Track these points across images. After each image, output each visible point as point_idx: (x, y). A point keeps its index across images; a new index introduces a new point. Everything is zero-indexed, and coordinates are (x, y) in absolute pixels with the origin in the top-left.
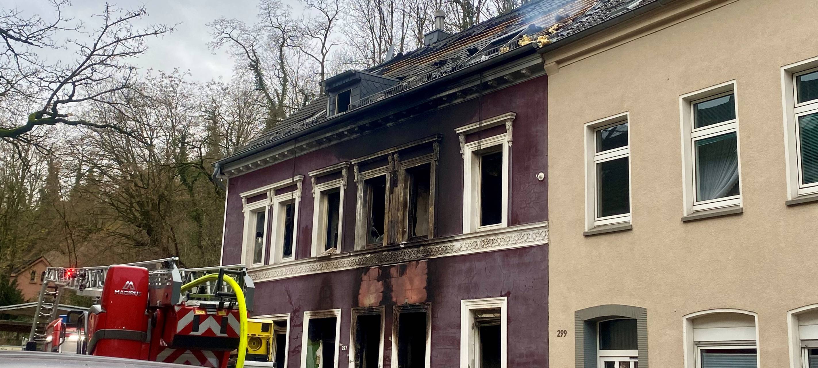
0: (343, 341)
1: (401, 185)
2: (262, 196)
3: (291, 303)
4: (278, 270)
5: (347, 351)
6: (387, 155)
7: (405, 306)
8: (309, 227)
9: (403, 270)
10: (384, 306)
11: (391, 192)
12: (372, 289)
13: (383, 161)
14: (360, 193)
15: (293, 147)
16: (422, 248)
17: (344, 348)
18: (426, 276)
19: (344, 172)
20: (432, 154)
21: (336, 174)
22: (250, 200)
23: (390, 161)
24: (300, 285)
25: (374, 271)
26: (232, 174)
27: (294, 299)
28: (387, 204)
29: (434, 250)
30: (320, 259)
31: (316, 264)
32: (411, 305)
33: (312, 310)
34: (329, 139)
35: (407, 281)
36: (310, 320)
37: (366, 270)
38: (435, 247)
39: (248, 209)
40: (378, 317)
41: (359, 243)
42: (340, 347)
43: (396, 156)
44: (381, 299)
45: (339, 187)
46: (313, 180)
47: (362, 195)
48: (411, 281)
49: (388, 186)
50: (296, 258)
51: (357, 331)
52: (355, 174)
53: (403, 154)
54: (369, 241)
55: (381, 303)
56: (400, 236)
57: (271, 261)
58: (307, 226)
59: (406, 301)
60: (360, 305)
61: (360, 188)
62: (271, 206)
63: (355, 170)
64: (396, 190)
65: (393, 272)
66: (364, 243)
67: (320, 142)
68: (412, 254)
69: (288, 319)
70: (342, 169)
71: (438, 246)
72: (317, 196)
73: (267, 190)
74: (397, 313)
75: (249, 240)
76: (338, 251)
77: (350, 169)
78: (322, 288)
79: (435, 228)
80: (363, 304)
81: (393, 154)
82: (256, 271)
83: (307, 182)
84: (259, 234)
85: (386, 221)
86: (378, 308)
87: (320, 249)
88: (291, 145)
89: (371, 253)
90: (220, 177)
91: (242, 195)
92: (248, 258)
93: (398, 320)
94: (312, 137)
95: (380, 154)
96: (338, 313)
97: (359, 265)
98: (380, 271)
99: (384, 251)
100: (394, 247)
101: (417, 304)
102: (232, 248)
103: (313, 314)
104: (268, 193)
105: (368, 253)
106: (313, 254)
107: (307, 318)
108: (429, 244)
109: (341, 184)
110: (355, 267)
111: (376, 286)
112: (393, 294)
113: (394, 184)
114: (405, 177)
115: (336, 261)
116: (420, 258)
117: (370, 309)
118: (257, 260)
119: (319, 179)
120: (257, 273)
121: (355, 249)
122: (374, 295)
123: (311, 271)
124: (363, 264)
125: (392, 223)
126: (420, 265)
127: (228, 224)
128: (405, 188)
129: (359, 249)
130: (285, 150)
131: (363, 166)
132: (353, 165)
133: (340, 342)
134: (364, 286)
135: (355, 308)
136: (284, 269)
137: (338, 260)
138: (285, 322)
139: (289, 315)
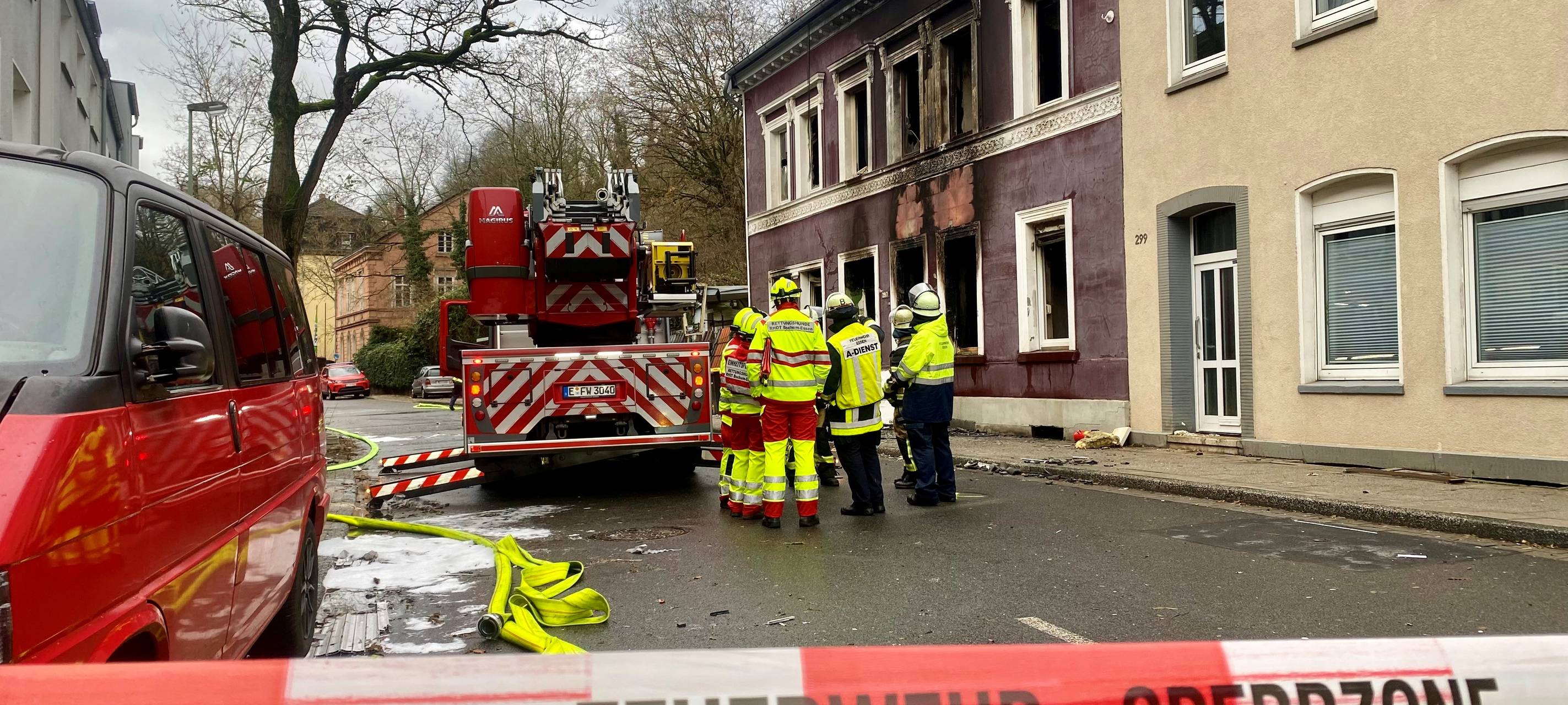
0: (883, 286)
1: (937, 64)
2: (781, 110)
3: (823, 246)
4: (806, 204)
5: (888, 298)
6: (917, 24)
7: (949, 230)
8: (835, 143)
9: (944, 183)
10: (925, 235)
11: (926, 76)
12: (911, 213)
13: (911, 33)
14: (889, 85)
15: (806, 36)
16: (965, 148)
17: (885, 295)
18: (972, 187)
19: (868, 59)
20: (971, 11)
21: (859, 64)
22: (770, 117)
23: (920, 31)
24: (830, 221)
25: (912, 190)
26: (747, 86)
27: (826, 238)
28: (921, 95)
29: (980, 148)
30: (851, 183)
31: (847, 190)
32: (956, 228)
33: (847, 251)
34: (848, 16)
35: (950, 197)
36: (845, 264)
37: (902, 189)
38: (980, 144)
39: (768, 129)
40: (920, 249)
41: (894, 154)
42: (880, 294)
43: (927, 23)
44: (921, 225)
45: (865, 82)
46: (833, 76)
47: (892, 87)
48: (955, 195)
49: (921, 69)
50: (824, 186)
51: (898, 271)
52: (882, 59)
53: (937, 19)
54: (905, 150)
55: (922, 231)
56: (940, 137)
57: (798, 195)
58: (833, 143)
59: (951, 223)
60: (899, 237)
61: (889, 77)
62: (792, 123)
63: (881, 54)
64: (931, 71)
65: (934, 186)
66: (899, 154)
67: (837, 23)
68: (954, 158)
69: (822, 265)
70: (865, 55)
71: (985, 142)
72: (841, 98)
73: (785, 102)
74: (941, 240)
75: (773, 172)
76: (870, 170)
77: (875, 54)
78: (855, 221)
79: (980, 117)
80: (901, 235)
81: (924, 20)
82: (783, 210)
83: (828, 81)
84: (784, 163)
85: (921, 118)
86: (919, 237)
87: (850, 170)
88: (804, 33)
89: (907, 166)
90: (734, 93)
91: (760, 112)
92: (775, 194)
93: (943, 250)
94: (827, 17)
95: (908, 24)
96: (875, 251)
97: (895, 183)
98: (919, 189)
99: (921, 160)
100: (933, 153)
101: (963, 226)
102: (756, 185)
103: (848, 256)
104: (787, 105)
105: (903, 167)
106: (843, 178)
107: (841, 262)
108: (974, 142)
109: (865, 76)
110: (889, 188)
111: (915, 209)
112: (935, 217)
113: (928, 65)
114: (941, 51)
115: (868, 183)
116: (963, 163)
117: (910, 241)
118: (784, 197)
119: (842, 74)
120: (785, 212)
121: (888, 164)
122: (913, 222)
123: (841, 201)
124: (898, 183)
125: (929, 119)
126: (964, 172)
127: (749, 153)
128: (943, 67)
129: (893, 162)
130: (799, 42)
131: (891, 46)
132: (877, 48)
133: (880, 287)
134: (901, 210)
135: (893, 242)
136: (812, 202)
137: (870, 182)
138: (819, 270)
139: (822, 260)
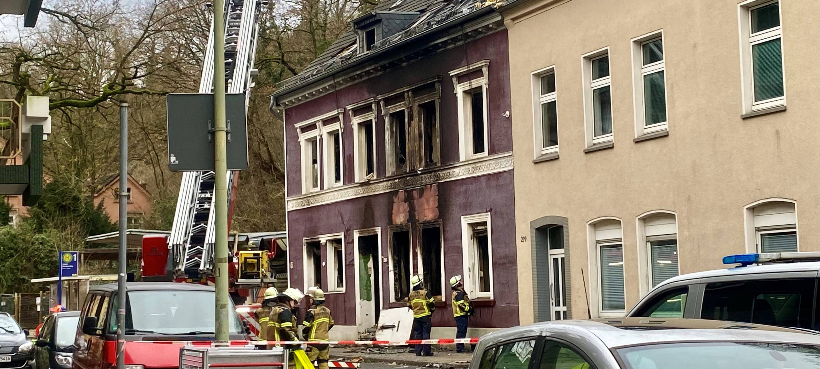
0: (384, 253)
1: (416, 119)
2: (312, 127)
3: (343, 224)
4: (331, 194)
5: (388, 262)
6: (404, 93)
7: (425, 223)
8: (352, 155)
9: (421, 192)
10: (410, 224)
11: (409, 125)
12: (401, 209)
13: (400, 98)
14: (387, 125)
15: (332, 82)
16: (433, 174)
17: (385, 260)
18: (437, 197)
19: (373, 106)
20: (436, 92)
21: (367, 108)
22: (304, 129)
23: (406, 97)
24: (349, 207)
25: (402, 194)
26: (286, 105)
27: (346, 219)
28: (407, 135)
29: (441, 175)
30: (362, 184)
31: (360, 188)
32: (429, 222)
33: (360, 229)
34: (360, 76)
35: (425, 201)
36: (359, 238)
37: (396, 192)
38: (442, 172)
39: (303, 138)
40: (407, 233)
41: (390, 169)
42: (382, 259)
43: (410, 93)
44: (408, 217)
45: (371, 120)
46: (350, 112)
47: (389, 127)
48: (428, 201)
49: (406, 120)
50: (344, 183)
51: (394, 244)
52: (382, 108)
53: (416, 92)
54: (398, 167)
55: (408, 221)
56: (418, 164)
57: (326, 187)
58: (350, 155)
59: (425, 218)
60: (394, 223)
61: (387, 120)
62: (321, 136)
63: (382, 105)
64: (413, 122)
65: (415, 194)
66: (394, 169)
67: (353, 79)
68: (427, 179)
69: (342, 237)
70: (372, 103)
71: (444, 172)
72: (355, 128)
73: (316, 122)
74: (420, 228)
75: (306, 168)
76: (375, 178)
77: (378, 103)
78: (366, 209)
79: (441, 157)
80: (395, 222)
81: (408, 91)
82: (315, 196)
83: (347, 114)
84: (315, 162)
85: (407, 150)
86: (406, 225)
87: (362, 174)
88: (330, 80)
89: (398, 179)
90: (277, 108)
91: (297, 125)
92: (308, 183)
93: (421, 234)
94: (346, 74)
95: (398, 92)
96: (379, 230)
97: (391, 188)
98: (406, 194)
99: (407, 177)
100: (413, 173)
101: (433, 221)
102: (294, 175)
103: (361, 232)
104: (317, 124)
105: (396, 179)
106: (357, 180)
107: (356, 235)
108: (438, 171)
109: (372, 116)
110: (388, 191)
111: (404, 207)
112: (416, 213)
113: (411, 118)
114: (419, 112)
115: (374, 186)
116: (432, 182)
117: (401, 226)
118: (315, 186)
119: (357, 112)
120: (316, 197)
121: (387, 175)
122: (403, 215)
123: (356, 195)
124: (393, 188)
125: (411, 152)
126: (433, 188)
127: (288, 152)
128: (420, 121)
129: (390, 175)
130: (326, 85)
131: (388, 101)
132: (379, 101)
133: (382, 255)
134: (395, 206)
135: (390, 226)
136: (335, 193)
137: (375, 185)
138: (341, 239)
139: (343, 233)
